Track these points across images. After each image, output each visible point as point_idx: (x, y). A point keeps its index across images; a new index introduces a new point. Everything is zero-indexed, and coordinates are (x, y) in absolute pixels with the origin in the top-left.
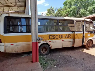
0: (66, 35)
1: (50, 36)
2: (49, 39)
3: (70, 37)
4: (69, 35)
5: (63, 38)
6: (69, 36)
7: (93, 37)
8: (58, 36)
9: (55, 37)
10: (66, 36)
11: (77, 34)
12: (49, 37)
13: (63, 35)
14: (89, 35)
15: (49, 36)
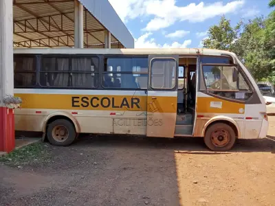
0: (125, 99)
1: (75, 100)
2: (73, 106)
3: (138, 107)
4: (132, 99)
6: (132, 102)
7: (238, 113)
8: (98, 99)
9: (89, 101)
10: (125, 103)
12: (73, 102)
13: (113, 99)
15: (73, 98)
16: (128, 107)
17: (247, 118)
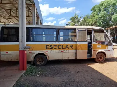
0: (67, 45)
2: (46, 49)
3: (72, 48)
4: (70, 45)
5: (63, 48)
6: (70, 47)
7: (106, 49)
8: (56, 46)
9: (53, 47)
10: (67, 47)
11: (80, 45)
12: (46, 47)
13: (63, 45)
14: (99, 46)
15: (46, 46)
16: (69, 48)
17: (109, 50)
